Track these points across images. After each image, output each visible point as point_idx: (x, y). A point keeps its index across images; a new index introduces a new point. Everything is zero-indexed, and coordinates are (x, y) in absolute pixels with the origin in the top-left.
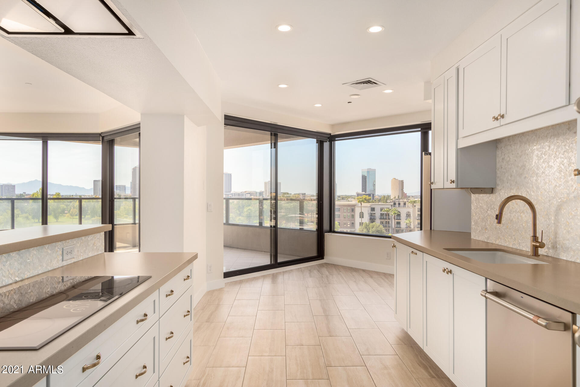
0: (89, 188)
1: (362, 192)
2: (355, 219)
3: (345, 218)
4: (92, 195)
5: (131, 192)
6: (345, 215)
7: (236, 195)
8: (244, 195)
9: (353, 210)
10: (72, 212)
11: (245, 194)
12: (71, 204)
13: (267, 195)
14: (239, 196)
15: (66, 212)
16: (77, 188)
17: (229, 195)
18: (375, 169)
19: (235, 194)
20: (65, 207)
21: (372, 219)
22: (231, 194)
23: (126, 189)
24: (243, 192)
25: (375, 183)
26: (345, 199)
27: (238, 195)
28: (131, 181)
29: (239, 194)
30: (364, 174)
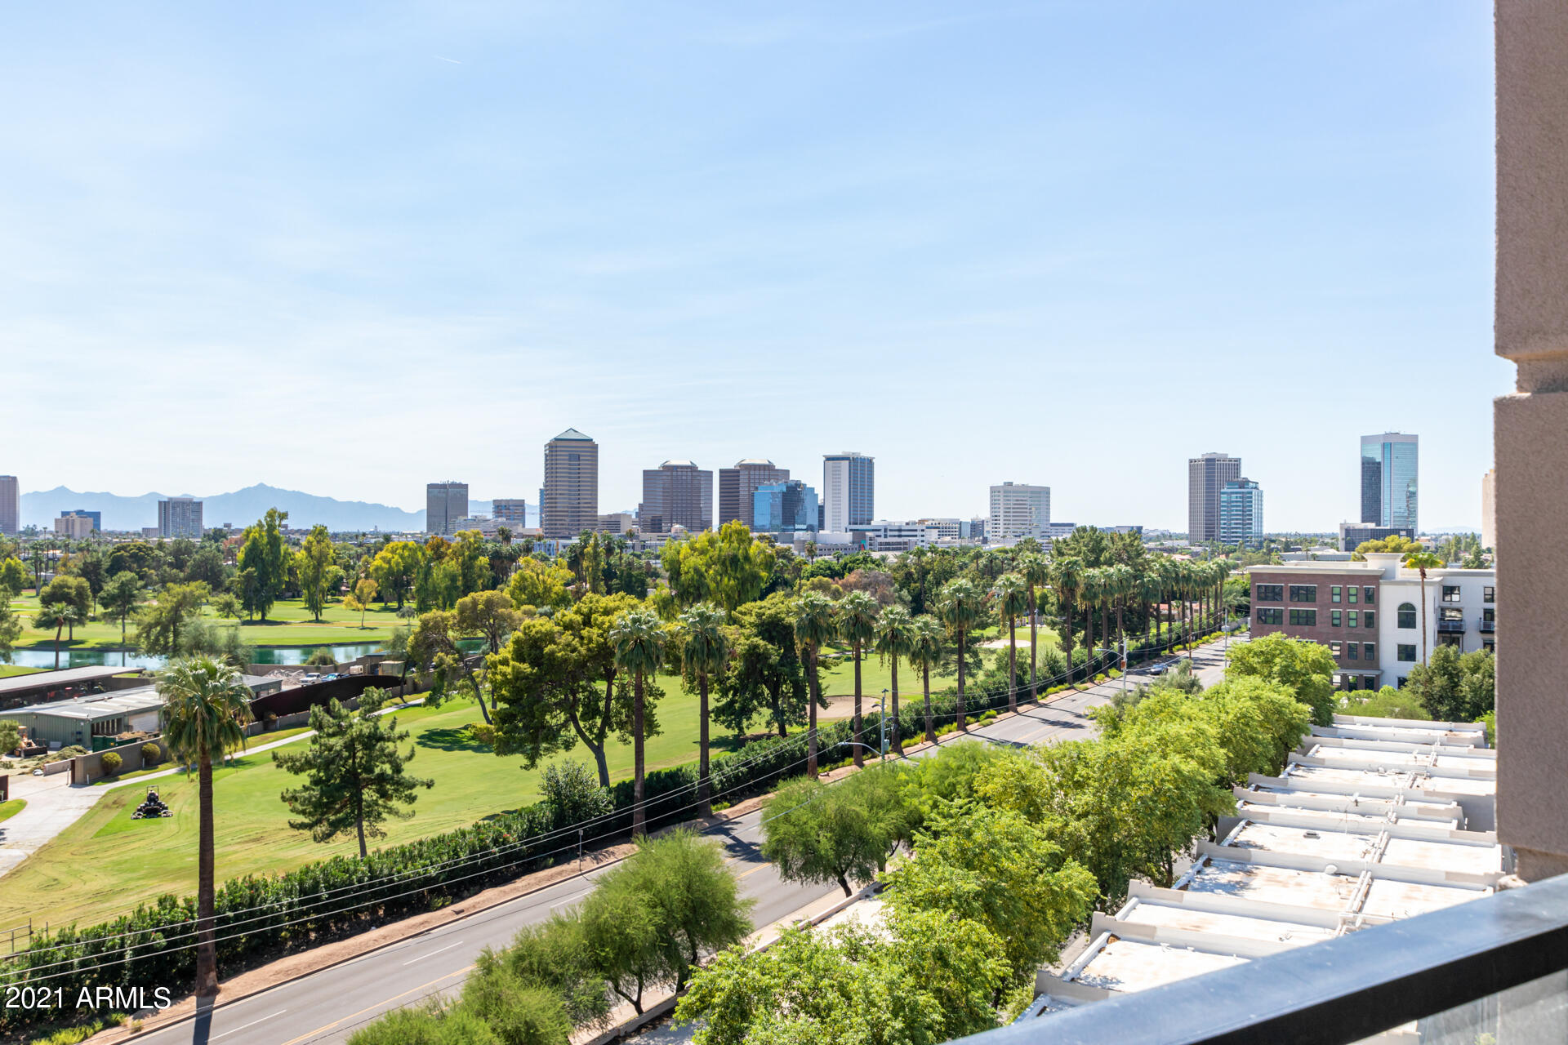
0: (413, 511)
1: (1363, 521)
2: (1378, 630)
3: (1334, 625)
4: (422, 533)
5: (541, 522)
6: (1335, 616)
7: (889, 533)
8: (919, 533)
9: (1371, 597)
10: (362, 590)
11: (923, 530)
12: (360, 563)
13: (1001, 534)
14: (900, 536)
15: (343, 588)
16: (378, 508)
17: (867, 533)
18: (1416, 436)
19: (885, 530)
20: (342, 572)
21: (1448, 632)
22: (873, 530)
23: (527, 511)
24: (915, 523)
25: (1416, 486)
26: (1300, 550)
27: (897, 533)
28: (542, 487)
29: (900, 530)
30: (1369, 455)
